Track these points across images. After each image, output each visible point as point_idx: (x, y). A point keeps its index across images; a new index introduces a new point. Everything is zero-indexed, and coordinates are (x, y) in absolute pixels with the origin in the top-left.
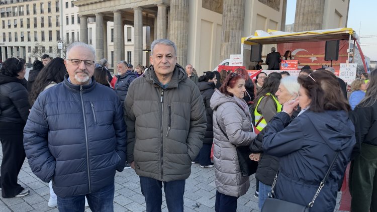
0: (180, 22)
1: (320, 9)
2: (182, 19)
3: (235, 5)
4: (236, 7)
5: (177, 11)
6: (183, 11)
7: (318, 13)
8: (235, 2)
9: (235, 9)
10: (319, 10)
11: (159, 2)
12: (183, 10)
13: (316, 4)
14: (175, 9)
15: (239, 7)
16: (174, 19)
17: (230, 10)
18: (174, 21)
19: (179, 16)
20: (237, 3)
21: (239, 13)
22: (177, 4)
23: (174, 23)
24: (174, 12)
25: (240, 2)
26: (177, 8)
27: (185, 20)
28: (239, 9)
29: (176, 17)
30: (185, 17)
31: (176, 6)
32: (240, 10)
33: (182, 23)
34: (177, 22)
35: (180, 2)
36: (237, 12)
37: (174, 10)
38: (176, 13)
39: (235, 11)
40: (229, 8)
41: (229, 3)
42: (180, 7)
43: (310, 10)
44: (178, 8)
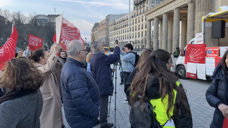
0: (202, 12)
2: (205, 10)
11: (189, 1)
12: (205, 3)
14: (199, 3)
16: (198, 11)
19: (202, 8)
23: (197, 14)
27: (207, 10)
29: (199, 9)
30: (207, 7)
31: (199, 1)
34: (199, 13)
38: (199, 6)
42: (202, 1)
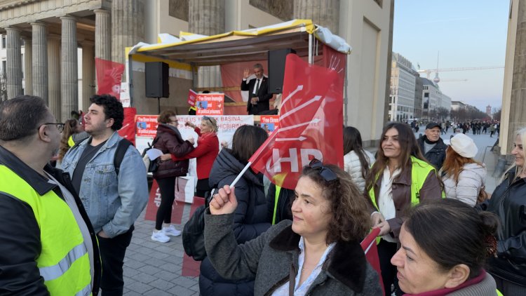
0: (126, 37)
1: (332, 13)
2: (131, 32)
3: (204, 8)
4: (207, 12)
5: (120, 20)
6: (130, 20)
7: (329, 20)
8: (204, 2)
9: (205, 15)
10: (329, 15)
11: (97, 6)
12: (131, 17)
13: (323, 4)
14: (118, 16)
15: (213, 12)
16: (117, 31)
17: (198, 16)
18: (116, 36)
20: (208, 5)
21: (213, 22)
22: (120, 9)
23: (117, 38)
24: (116, 21)
25: (213, 3)
26: (120, 14)
27: (135, 33)
28: (213, 15)
29: (120, 29)
31: (120, 12)
32: (215, 17)
33: (131, 39)
34: (121, 37)
35: (125, 5)
36: (210, 20)
37: (116, 17)
38: (120, 23)
39: (206, 18)
40: (196, 13)
41: (196, 6)
42: (125, 13)
43: (314, 13)
44: (123, 15)
